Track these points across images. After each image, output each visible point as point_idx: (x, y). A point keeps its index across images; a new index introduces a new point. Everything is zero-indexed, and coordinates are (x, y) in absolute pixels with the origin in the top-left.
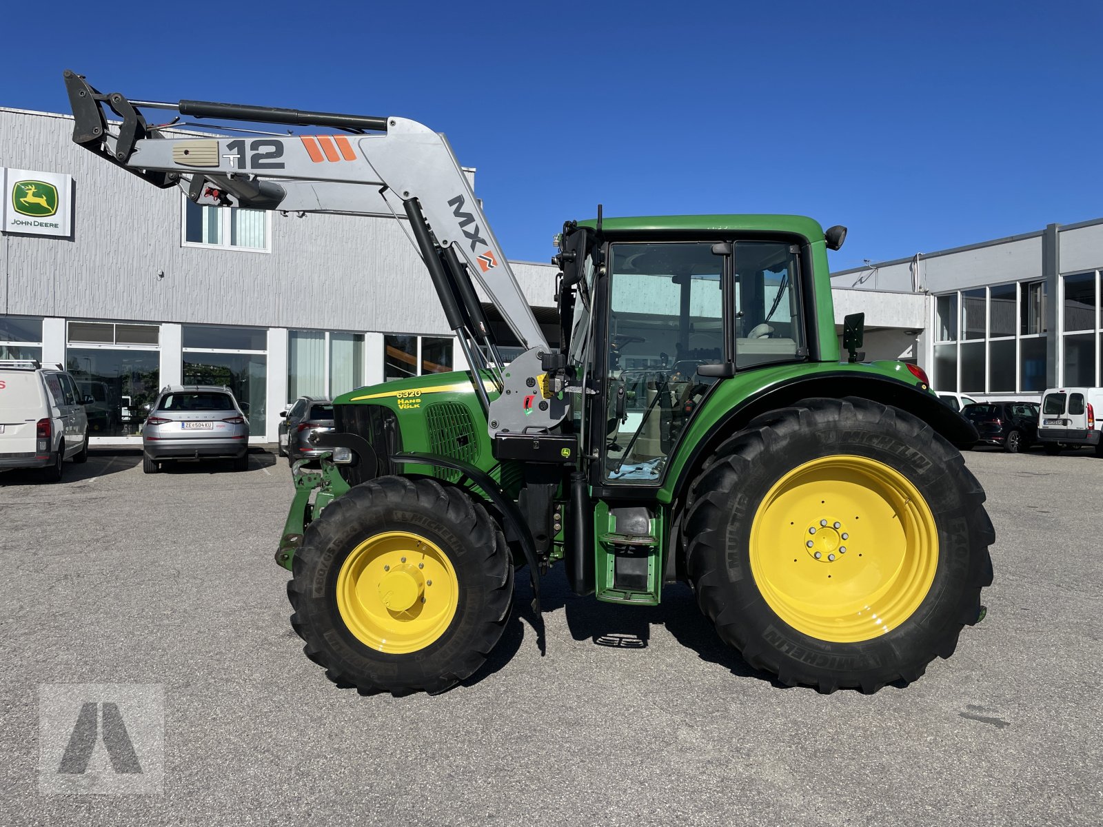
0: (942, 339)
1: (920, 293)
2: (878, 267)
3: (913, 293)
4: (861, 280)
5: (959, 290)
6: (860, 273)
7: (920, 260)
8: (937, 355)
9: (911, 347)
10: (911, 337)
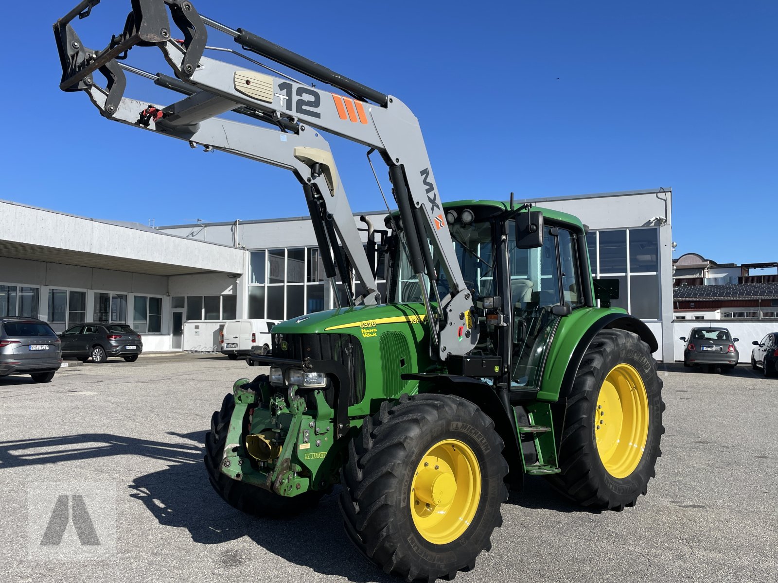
0: (252, 283)
1: (238, 248)
2: (207, 225)
3: (234, 246)
4: (192, 234)
5: (267, 248)
6: (192, 228)
7: (239, 224)
8: (249, 293)
9: (231, 287)
10: (232, 280)
